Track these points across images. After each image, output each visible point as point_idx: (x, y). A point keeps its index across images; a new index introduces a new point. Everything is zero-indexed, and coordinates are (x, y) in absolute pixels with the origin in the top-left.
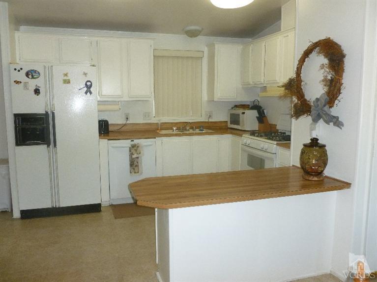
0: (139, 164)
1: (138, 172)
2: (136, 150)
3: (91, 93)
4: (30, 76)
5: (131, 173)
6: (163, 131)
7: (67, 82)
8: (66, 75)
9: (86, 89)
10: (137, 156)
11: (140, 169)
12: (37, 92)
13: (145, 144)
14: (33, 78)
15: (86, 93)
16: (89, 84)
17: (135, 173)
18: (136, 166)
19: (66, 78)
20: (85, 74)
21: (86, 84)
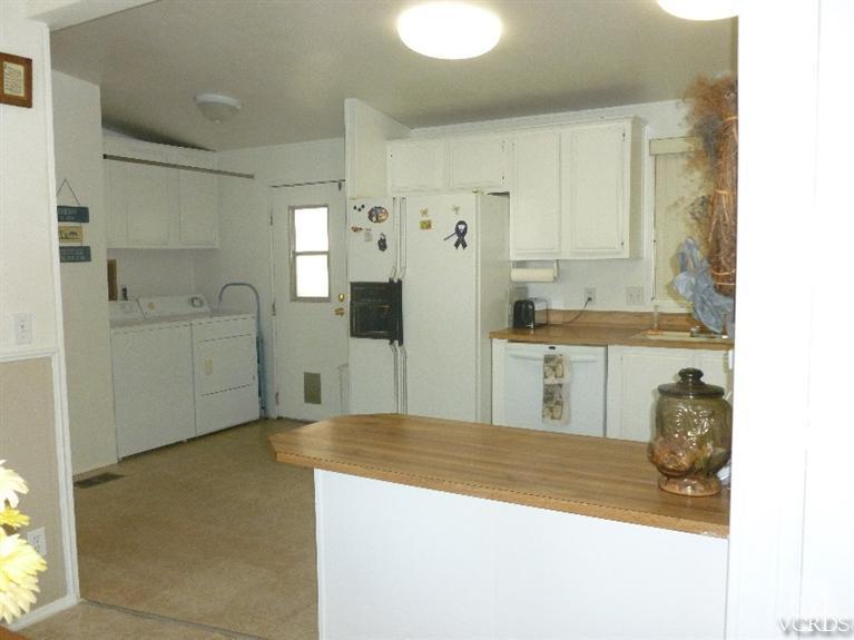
0: (564, 400)
1: (560, 418)
2: (554, 369)
3: (465, 246)
4: (374, 219)
5: (543, 416)
6: (665, 333)
7: (427, 225)
8: (425, 213)
9: (456, 238)
10: (556, 382)
11: (565, 410)
12: (382, 245)
13: (578, 357)
14: (378, 221)
15: (457, 245)
16: (462, 227)
17: (553, 418)
18: (557, 403)
19: (425, 219)
20: (456, 209)
21: (457, 229)
